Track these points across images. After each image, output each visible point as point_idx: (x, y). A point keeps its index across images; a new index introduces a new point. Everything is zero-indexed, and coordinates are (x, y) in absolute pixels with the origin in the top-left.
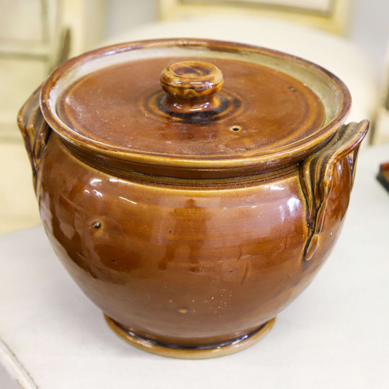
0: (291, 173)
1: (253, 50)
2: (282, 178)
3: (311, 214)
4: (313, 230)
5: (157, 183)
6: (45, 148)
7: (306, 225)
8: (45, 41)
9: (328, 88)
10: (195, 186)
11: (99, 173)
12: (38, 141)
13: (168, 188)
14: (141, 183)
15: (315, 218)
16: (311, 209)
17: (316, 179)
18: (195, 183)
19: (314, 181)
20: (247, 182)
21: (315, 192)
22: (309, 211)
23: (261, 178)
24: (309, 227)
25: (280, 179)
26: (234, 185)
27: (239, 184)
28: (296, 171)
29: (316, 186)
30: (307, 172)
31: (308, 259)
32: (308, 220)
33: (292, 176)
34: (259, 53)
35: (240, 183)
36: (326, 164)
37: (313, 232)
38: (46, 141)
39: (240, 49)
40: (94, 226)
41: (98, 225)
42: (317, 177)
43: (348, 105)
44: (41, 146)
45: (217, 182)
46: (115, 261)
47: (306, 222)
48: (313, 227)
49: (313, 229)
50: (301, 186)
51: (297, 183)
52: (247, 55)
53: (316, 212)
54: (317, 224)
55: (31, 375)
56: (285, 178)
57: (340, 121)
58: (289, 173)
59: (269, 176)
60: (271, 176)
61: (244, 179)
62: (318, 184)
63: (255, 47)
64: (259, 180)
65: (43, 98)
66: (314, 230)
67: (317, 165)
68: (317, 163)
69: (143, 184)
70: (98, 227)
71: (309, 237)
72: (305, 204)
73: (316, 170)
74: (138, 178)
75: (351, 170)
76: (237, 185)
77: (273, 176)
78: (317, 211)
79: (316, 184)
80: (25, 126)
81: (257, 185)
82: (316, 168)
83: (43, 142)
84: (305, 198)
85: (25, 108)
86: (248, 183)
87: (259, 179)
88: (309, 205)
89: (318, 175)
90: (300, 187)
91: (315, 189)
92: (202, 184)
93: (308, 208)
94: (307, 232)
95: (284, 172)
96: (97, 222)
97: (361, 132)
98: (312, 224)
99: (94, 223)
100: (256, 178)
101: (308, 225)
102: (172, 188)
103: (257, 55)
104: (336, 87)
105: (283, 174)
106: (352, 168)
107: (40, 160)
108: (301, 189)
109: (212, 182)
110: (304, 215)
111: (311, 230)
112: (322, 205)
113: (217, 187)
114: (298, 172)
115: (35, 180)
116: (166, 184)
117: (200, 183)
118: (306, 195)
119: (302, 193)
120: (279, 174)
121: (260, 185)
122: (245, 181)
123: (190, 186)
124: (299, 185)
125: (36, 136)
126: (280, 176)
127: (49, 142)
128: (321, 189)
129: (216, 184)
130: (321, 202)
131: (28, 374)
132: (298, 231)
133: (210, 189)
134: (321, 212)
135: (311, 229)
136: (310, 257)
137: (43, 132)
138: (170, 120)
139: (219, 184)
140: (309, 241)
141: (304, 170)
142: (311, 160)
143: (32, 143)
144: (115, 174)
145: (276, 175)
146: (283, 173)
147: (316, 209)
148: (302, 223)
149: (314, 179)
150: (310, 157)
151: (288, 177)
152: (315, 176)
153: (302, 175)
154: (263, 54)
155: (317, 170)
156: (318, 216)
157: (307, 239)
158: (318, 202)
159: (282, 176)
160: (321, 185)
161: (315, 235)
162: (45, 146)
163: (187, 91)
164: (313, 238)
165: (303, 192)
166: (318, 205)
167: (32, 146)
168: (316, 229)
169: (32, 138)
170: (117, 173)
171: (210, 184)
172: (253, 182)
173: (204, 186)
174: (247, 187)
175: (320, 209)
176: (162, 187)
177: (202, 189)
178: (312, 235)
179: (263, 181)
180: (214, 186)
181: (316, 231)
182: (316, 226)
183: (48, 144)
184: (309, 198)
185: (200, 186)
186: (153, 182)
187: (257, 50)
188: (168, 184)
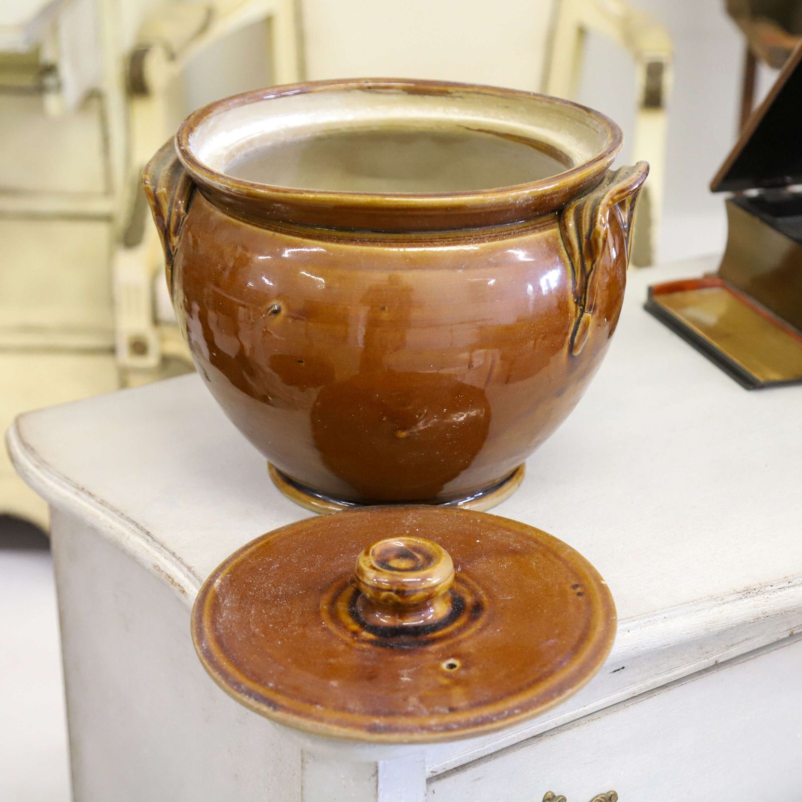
0: (547, 225)
1: (470, 90)
2: (536, 231)
3: (578, 283)
4: (581, 307)
5: (360, 241)
6: (186, 218)
7: (572, 299)
8: (108, 192)
9: (584, 126)
10: (415, 242)
11: (274, 234)
12: (174, 210)
13: (377, 246)
14: (338, 242)
15: (584, 288)
16: (579, 276)
17: (585, 229)
18: (415, 238)
19: (582, 232)
20: (488, 235)
21: (584, 249)
22: (576, 278)
23: (507, 231)
24: (576, 303)
25: (534, 232)
26: (469, 239)
27: (476, 239)
28: (554, 223)
29: (584, 240)
30: (571, 224)
31: (577, 353)
32: (575, 293)
33: (549, 228)
34: (478, 93)
35: (478, 237)
36: (597, 206)
37: (583, 311)
38: (187, 209)
39: (450, 90)
40: (270, 311)
41: (276, 308)
42: (585, 227)
43: (618, 137)
44: (179, 217)
45: (446, 235)
46: (302, 362)
47: (573, 295)
48: (583, 303)
49: (582, 305)
50: (564, 242)
51: (557, 239)
52: (461, 97)
53: (585, 278)
54: (587, 298)
55: (178, 555)
56: (540, 231)
57: (612, 153)
58: (545, 225)
59: (519, 228)
60: (521, 228)
61: (484, 231)
62: (588, 237)
63: (472, 86)
64: (504, 233)
65: (180, 145)
66: (584, 308)
67: (584, 210)
68: (585, 207)
69: (341, 243)
70: (276, 312)
71: (577, 319)
72: (569, 268)
73: (583, 217)
74: (332, 236)
75: (626, 238)
76: (474, 239)
77: (524, 227)
78: (587, 278)
79: (584, 236)
80: (155, 191)
81: (503, 239)
82: (584, 215)
83: (182, 210)
84: (570, 259)
85: (152, 164)
86: (490, 237)
87: (505, 231)
88: (576, 270)
89: (588, 223)
90: (562, 244)
91: (584, 244)
92: (424, 239)
93: (575, 274)
94: (574, 310)
95: (538, 224)
96: (274, 305)
97: (640, 172)
98: (581, 298)
99: (272, 307)
100: (499, 231)
101: (575, 300)
102: (382, 246)
103: (475, 96)
104: (597, 121)
105: (538, 226)
106: (626, 235)
107: (178, 237)
108: (563, 248)
109: (439, 236)
110: (570, 284)
111: (579, 308)
112: (594, 268)
113: (447, 242)
114: (557, 224)
115: (170, 271)
116: (374, 242)
117: (423, 238)
118: (571, 256)
119: (564, 252)
120: (531, 225)
121: (507, 239)
122: (485, 234)
123: (409, 242)
124: (560, 241)
125: (172, 203)
126: (533, 229)
127: (190, 209)
128: (593, 242)
129: (445, 238)
130: (593, 262)
131: (174, 554)
132: (562, 306)
133: (437, 246)
134: (593, 278)
135: (580, 306)
136: (578, 351)
137: (181, 198)
138: (356, 638)
139: (448, 238)
140: (578, 323)
141: (566, 220)
142: (575, 206)
143: (166, 214)
144: (298, 234)
145: (528, 226)
146: (536, 224)
147: (586, 275)
148: (567, 296)
149: (582, 229)
150: (573, 203)
151: (545, 229)
152: (583, 226)
153: (563, 227)
154: (485, 94)
155: (586, 216)
156: (589, 285)
157: (574, 321)
158: (588, 264)
159: (536, 228)
160: (592, 235)
161: (587, 315)
162: (186, 216)
163: (384, 594)
164: (583, 319)
165: (567, 251)
166: (588, 268)
167: (166, 219)
168: (587, 304)
169: (166, 207)
170: (300, 232)
171: (437, 239)
172: (496, 236)
173: (427, 242)
174: (489, 241)
175: (592, 273)
176: (369, 246)
177: (425, 246)
178: (581, 316)
179: (510, 234)
180: (442, 241)
181: (588, 308)
182: (587, 301)
183: (189, 213)
184: (575, 259)
185: (422, 242)
186: (355, 240)
187: (476, 90)
188: (377, 242)
